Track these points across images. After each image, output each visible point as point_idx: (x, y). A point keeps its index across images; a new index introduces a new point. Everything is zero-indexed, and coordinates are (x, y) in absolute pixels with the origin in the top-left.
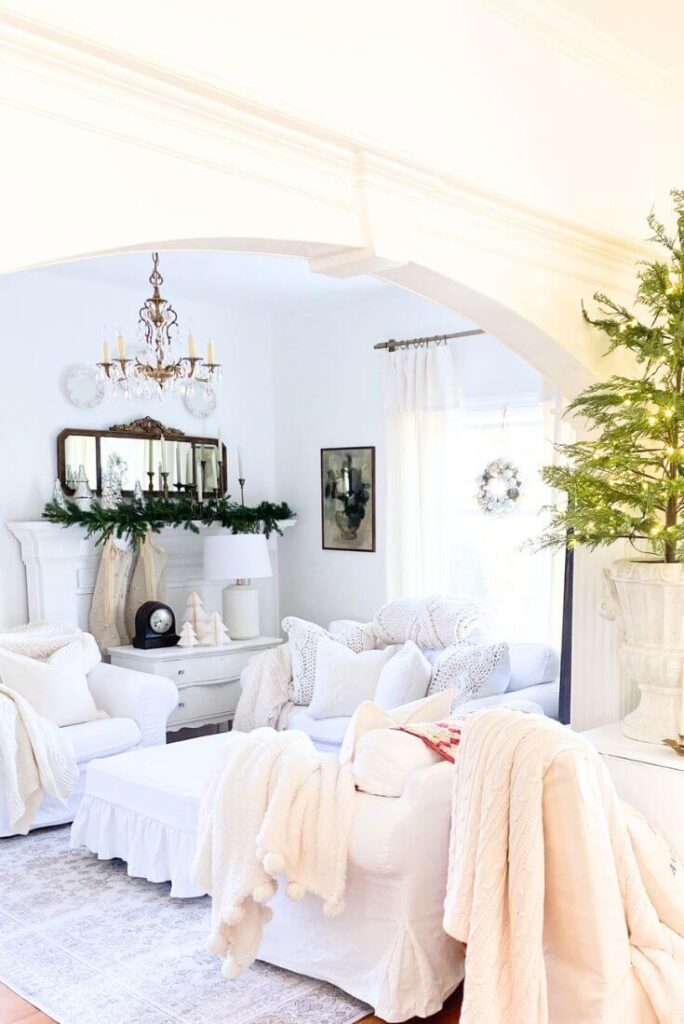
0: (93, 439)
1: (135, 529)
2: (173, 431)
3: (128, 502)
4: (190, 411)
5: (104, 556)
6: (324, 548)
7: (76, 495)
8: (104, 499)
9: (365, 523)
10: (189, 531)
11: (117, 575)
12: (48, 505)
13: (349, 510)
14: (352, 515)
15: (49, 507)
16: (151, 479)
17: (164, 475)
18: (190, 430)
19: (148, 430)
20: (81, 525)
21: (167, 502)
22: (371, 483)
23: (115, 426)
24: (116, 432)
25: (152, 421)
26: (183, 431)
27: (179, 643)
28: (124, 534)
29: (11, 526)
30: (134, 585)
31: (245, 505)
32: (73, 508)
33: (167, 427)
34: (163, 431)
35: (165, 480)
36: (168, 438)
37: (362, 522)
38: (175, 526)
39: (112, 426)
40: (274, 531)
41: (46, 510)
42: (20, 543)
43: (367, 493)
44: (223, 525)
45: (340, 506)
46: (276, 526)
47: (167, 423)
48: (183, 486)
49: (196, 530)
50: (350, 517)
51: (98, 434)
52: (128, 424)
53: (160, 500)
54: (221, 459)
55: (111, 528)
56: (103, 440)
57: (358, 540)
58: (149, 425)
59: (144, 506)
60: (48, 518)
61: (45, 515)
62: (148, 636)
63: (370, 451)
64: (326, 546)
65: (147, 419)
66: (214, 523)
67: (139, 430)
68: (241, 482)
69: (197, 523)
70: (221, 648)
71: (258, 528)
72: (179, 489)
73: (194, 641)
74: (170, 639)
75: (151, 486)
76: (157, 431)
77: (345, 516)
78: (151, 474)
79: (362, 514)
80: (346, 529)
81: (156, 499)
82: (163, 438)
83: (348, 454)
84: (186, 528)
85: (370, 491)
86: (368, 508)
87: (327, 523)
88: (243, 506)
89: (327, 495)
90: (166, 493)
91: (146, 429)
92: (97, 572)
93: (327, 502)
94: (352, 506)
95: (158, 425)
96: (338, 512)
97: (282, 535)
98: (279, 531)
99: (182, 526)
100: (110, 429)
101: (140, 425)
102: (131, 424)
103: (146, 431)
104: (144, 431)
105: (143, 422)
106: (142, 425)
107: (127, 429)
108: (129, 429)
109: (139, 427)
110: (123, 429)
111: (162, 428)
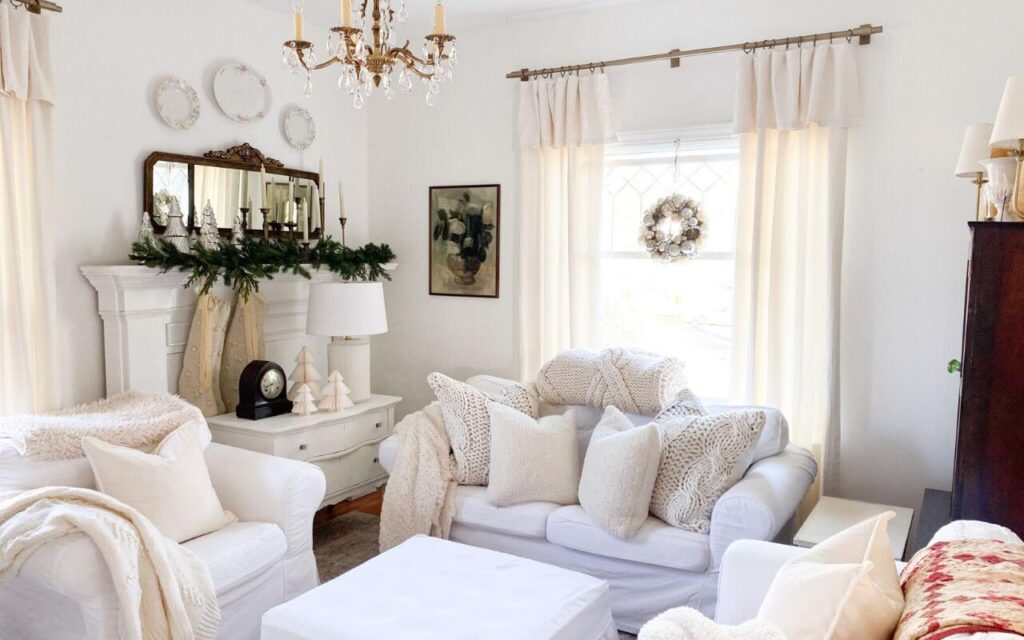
0: (183, 168)
1: (244, 274)
2: (272, 161)
4: (287, 140)
5: (200, 307)
6: (431, 293)
9: (485, 268)
10: (299, 276)
11: (215, 330)
12: (135, 244)
13: (465, 253)
14: (469, 258)
15: (137, 247)
16: (245, 217)
17: (265, 211)
18: (289, 162)
19: (243, 158)
20: (181, 270)
22: (495, 224)
23: (211, 152)
24: (212, 159)
25: (252, 149)
26: (282, 162)
27: (294, 410)
28: (233, 280)
29: (85, 270)
30: (230, 340)
31: (346, 245)
32: (170, 248)
33: (266, 157)
34: (262, 161)
35: (265, 217)
36: (269, 170)
37: (483, 266)
38: (284, 270)
39: (207, 152)
40: (380, 275)
41: (134, 250)
42: (96, 293)
43: (489, 234)
44: (331, 270)
45: (453, 249)
46: (382, 271)
47: (267, 152)
49: (307, 275)
50: (467, 261)
51: (191, 161)
52: (225, 151)
53: (260, 242)
54: (322, 195)
56: (198, 169)
57: (476, 285)
58: (248, 153)
60: (137, 261)
61: (133, 258)
62: (257, 404)
63: (495, 189)
64: (433, 292)
65: (246, 146)
66: (323, 266)
67: (236, 158)
68: (342, 221)
69: (306, 266)
70: (342, 414)
71: (364, 273)
73: (312, 408)
74: (281, 405)
76: (255, 161)
77: (460, 259)
79: (483, 258)
80: (461, 273)
81: (257, 240)
82: (263, 169)
83: (464, 192)
84: (295, 273)
85: (493, 232)
86: (490, 251)
87: (437, 265)
88: (345, 248)
89: (436, 237)
90: (266, 233)
91: (244, 157)
92: (189, 327)
93: (437, 245)
94: (468, 249)
95: (256, 154)
96: (450, 255)
97: (390, 279)
98: (386, 276)
99: (291, 270)
100: (205, 155)
101: (238, 152)
102: (228, 151)
103: (243, 160)
104: (241, 160)
105: (241, 150)
106: (241, 152)
107: (223, 157)
108: (225, 157)
109: (237, 155)
110: (220, 156)
111: (260, 157)
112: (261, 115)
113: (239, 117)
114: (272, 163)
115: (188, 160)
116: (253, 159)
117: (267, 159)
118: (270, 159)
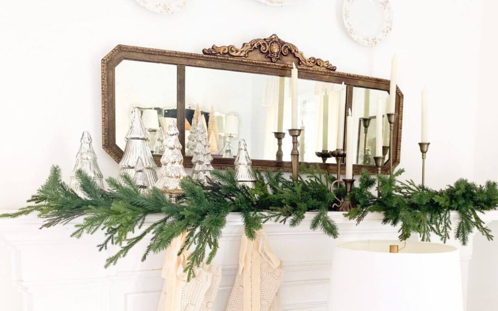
0: (171, 70)
2: (316, 62)
17: (293, 134)
19: (271, 58)
25: (281, 43)
31: (426, 185)
33: (307, 56)
34: (299, 62)
35: (294, 142)
36: (305, 74)
39: (208, 46)
40: (475, 230)
46: (478, 222)
47: (307, 51)
54: (392, 110)
56: (189, 71)
58: (276, 49)
65: (273, 40)
67: (256, 57)
68: (423, 147)
71: (447, 225)
76: (289, 61)
82: (295, 74)
88: (422, 187)
91: (268, 55)
95: (290, 51)
97: (490, 237)
98: (485, 231)
101: (260, 46)
102: (243, 46)
103: (269, 60)
104: (265, 59)
105: (264, 44)
106: (263, 48)
107: (234, 54)
108: (237, 54)
109: (257, 51)
110: (228, 53)
111: (297, 55)
114: (317, 64)
115: (176, 60)
116: (285, 58)
117: (310, 59)
118: (313, 59)
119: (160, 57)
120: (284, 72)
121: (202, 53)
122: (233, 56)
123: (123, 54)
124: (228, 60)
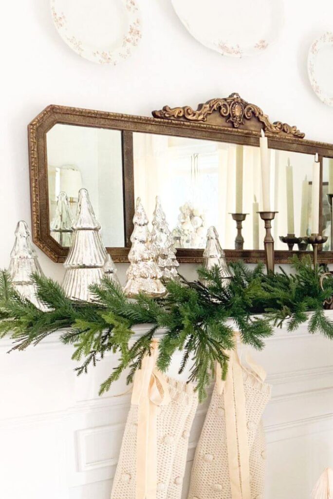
2: (283, 128)
3: (191, 275)
4: (313, 92)
7: (68, 263)
8: (134, 269)
16: (239, 228)
17: (266, 217)
21: (271, 271)
23: (165, 109)
24: (167, 121)
25: (244, 105)
26: (301, 130)
33: (272, 121)
34: (264, 128)
35: (267, 228)
36: (271, 142)
38: (292, 326)
39: (159, 108)
47: (273, 113)
48: (297, 241)
52: (193, 107)
53: (258, 271)
55: (145, 340)
56: (139, 139)
58: (237, 112)
59: (225, 284)
65: (234, 100)
67: (216, 121)
72: (291, 247)
75: (240, 241)
76: (252, 126)
78: (239, 218)
81: (251, 268)
91: (229, 119)
95: (254, 114)
99: (304, 326)
100: (154, 114)
101: (220, 108)
102: (200, 106)
103: (230, 124)
104: (226, 124)
105: (224, 105)
106: (223, 110)
107: (190, 117)
108: (194, 118)
109: (217, 114)
110: (184, 116)
111: (262, 119)
112: (263, 45)
113: (223, 47)
114: (284, 131)
115: (122, 124)
116: (248, 123)
117: (275, 123)
118: (280, 123)
119: (103, 121)
120: (248, 139)
121: (151, 116)
122: (189, 120)
123: (57, 117)
124: (184, 125)
